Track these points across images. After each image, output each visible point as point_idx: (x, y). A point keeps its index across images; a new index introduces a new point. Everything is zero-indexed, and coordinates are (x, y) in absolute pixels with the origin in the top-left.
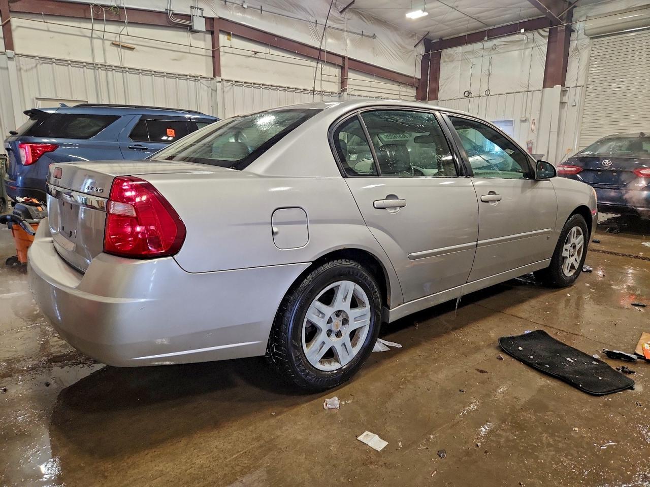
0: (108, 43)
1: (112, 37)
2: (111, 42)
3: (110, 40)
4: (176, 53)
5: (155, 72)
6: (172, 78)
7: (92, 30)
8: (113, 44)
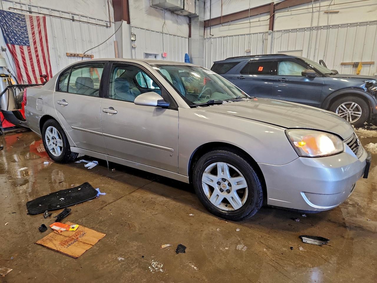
0: (322, 13)
1: (325, 9)
2: (324, 12)
3: (323, 11)
4: (372, 6)
5: (350, 24)
6: (364, 25)
7: (320, 7)
8: (325, 12)
